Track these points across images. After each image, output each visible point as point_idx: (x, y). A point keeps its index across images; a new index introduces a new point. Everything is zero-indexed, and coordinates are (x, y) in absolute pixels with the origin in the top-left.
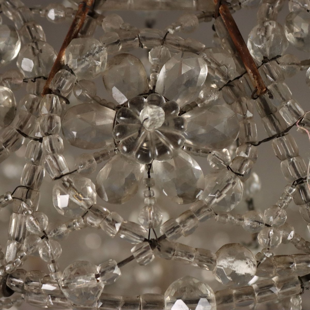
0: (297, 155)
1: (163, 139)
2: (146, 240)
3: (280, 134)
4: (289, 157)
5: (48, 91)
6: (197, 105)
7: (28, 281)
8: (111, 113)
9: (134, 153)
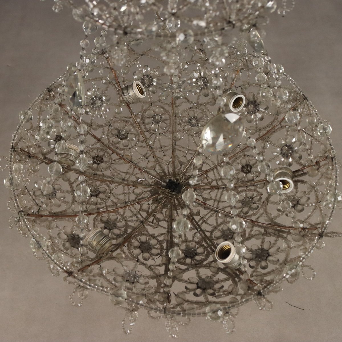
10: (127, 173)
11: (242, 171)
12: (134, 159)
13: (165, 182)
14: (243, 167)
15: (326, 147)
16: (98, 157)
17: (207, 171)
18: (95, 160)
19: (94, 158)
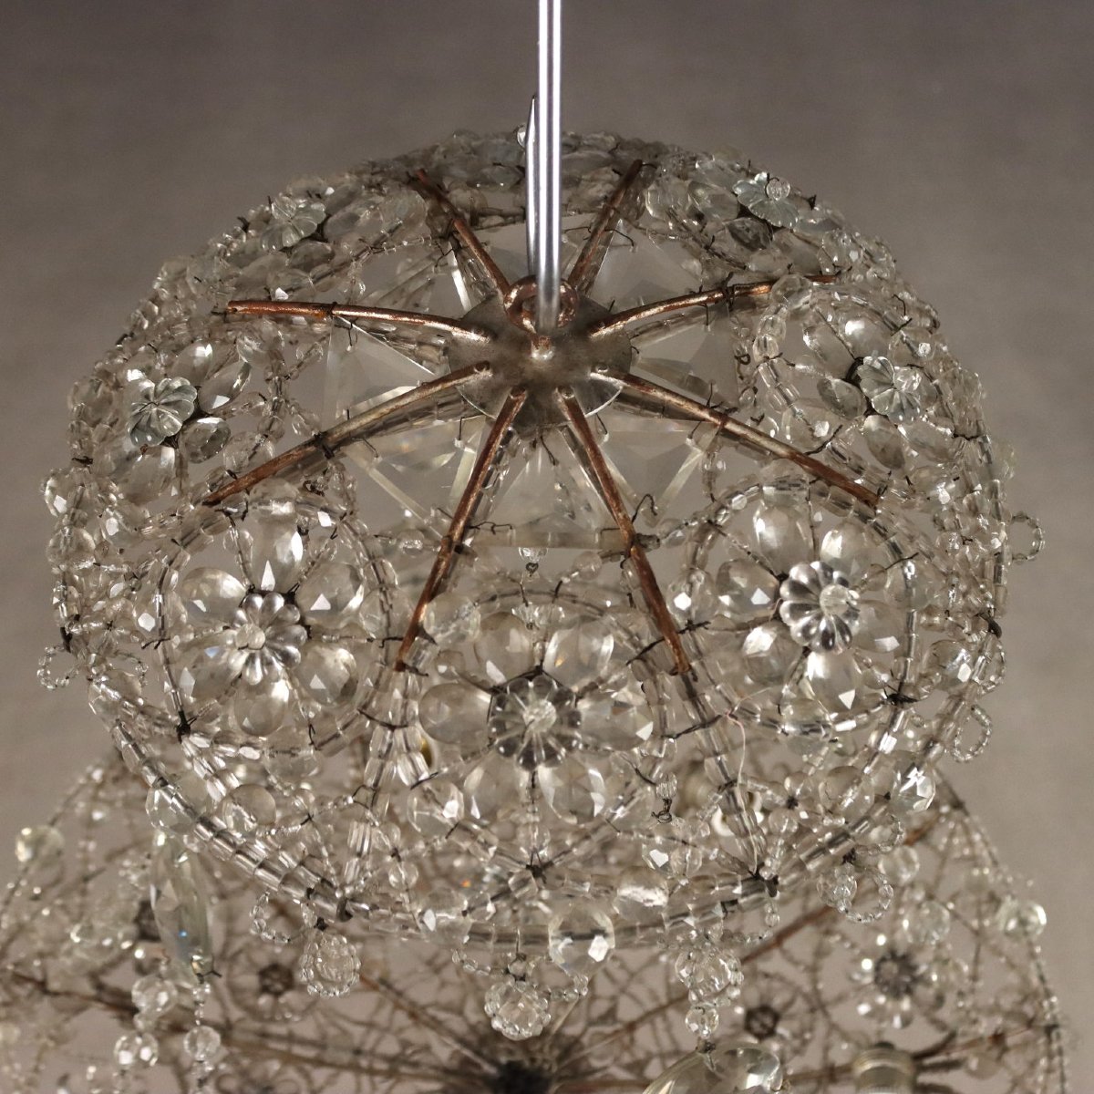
0: (726, 751)
1: (552, 742)
2: (528, 867)
3: (705, 724)
4: (717, 754)
5: (401, 667)
6: (597, 687)
7: (374, 907)
8: (485, 698)
9: (515, 756)
10: (370, 1025)
11: (748, 1029)
12: (395, 975)
13: (494, 1062)
14: (750, 1015)
15: (1025, 980)
16: (275, 967)
17: (631, 1027)
18: (268, 982)
19: (263, 974)
